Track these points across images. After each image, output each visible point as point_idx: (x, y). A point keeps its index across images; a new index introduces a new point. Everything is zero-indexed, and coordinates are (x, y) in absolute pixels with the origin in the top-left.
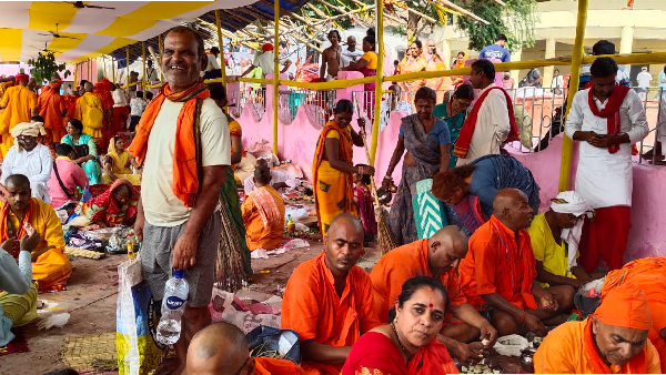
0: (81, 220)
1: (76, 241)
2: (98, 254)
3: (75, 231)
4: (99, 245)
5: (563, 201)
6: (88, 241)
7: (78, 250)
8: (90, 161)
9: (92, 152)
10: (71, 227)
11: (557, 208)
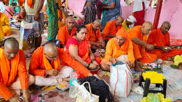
0: (14, 21)
1: (13, 25)
2: (18, 29)
3: (13, 23)
4: (19, 27)
5: (130, 19)
6: (16, 26)
7: (13, 27)
8: (17, 7)
9: (18, 5)
10: (12, 22)
11: (128, 20)
